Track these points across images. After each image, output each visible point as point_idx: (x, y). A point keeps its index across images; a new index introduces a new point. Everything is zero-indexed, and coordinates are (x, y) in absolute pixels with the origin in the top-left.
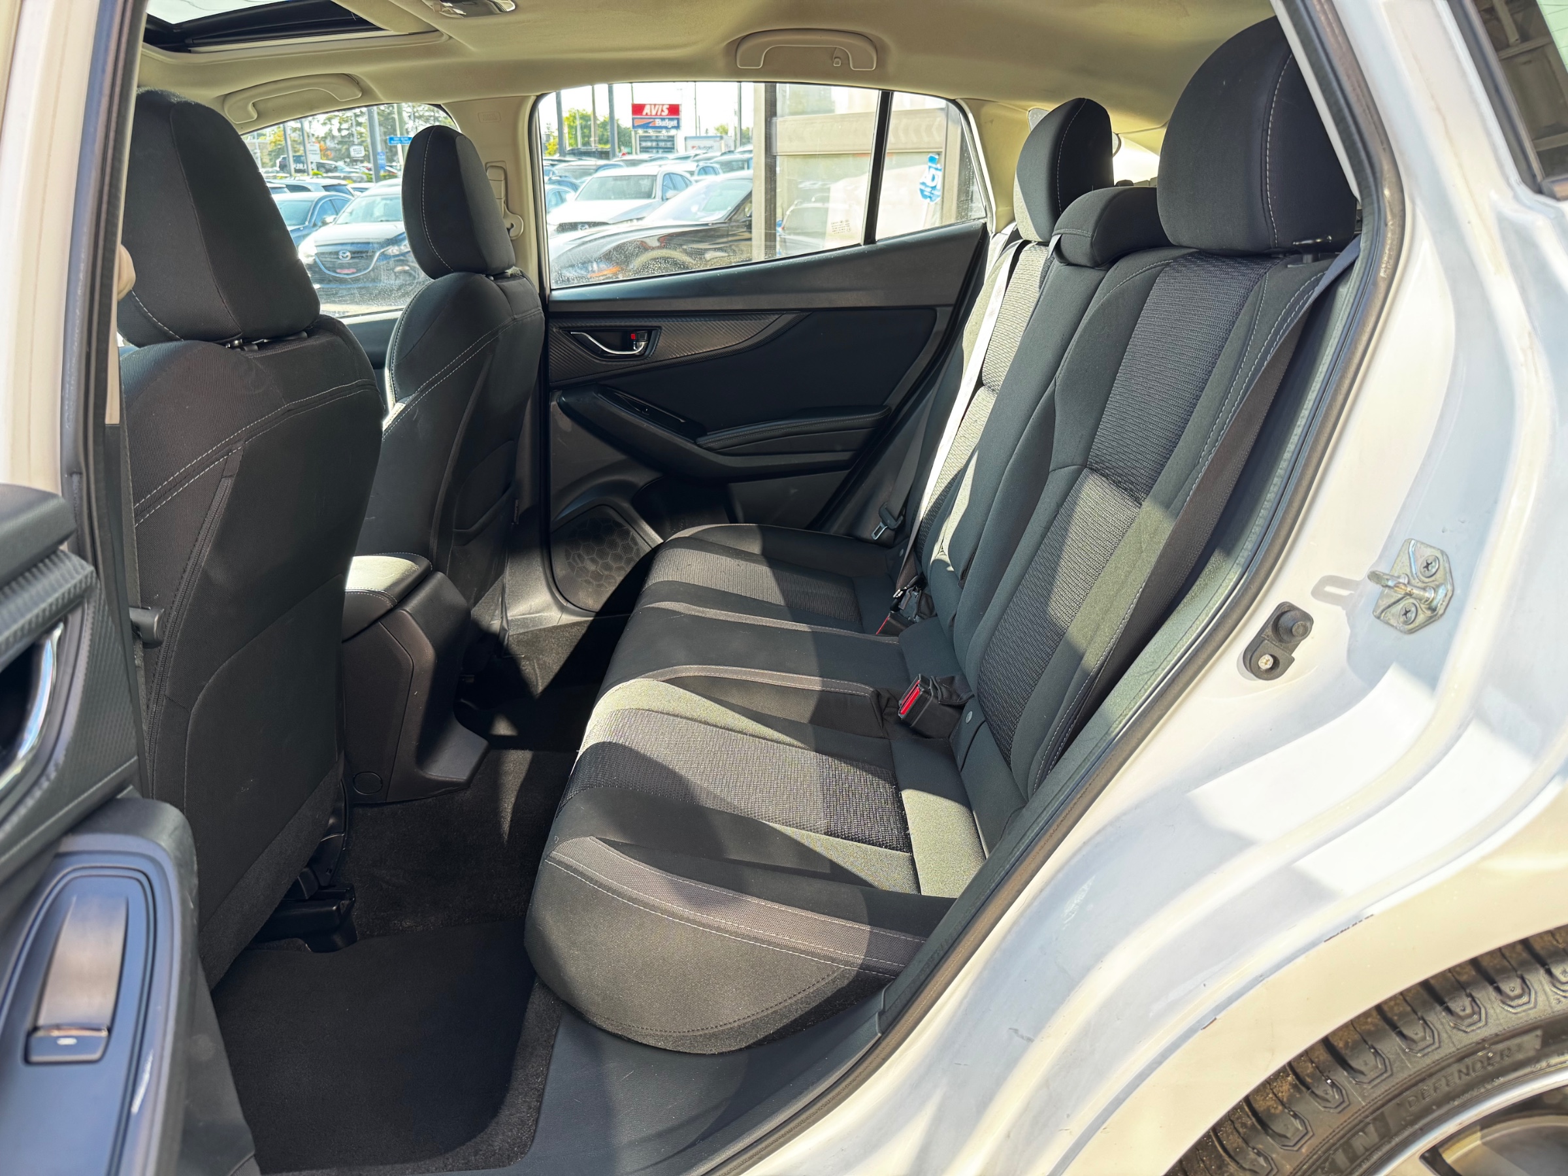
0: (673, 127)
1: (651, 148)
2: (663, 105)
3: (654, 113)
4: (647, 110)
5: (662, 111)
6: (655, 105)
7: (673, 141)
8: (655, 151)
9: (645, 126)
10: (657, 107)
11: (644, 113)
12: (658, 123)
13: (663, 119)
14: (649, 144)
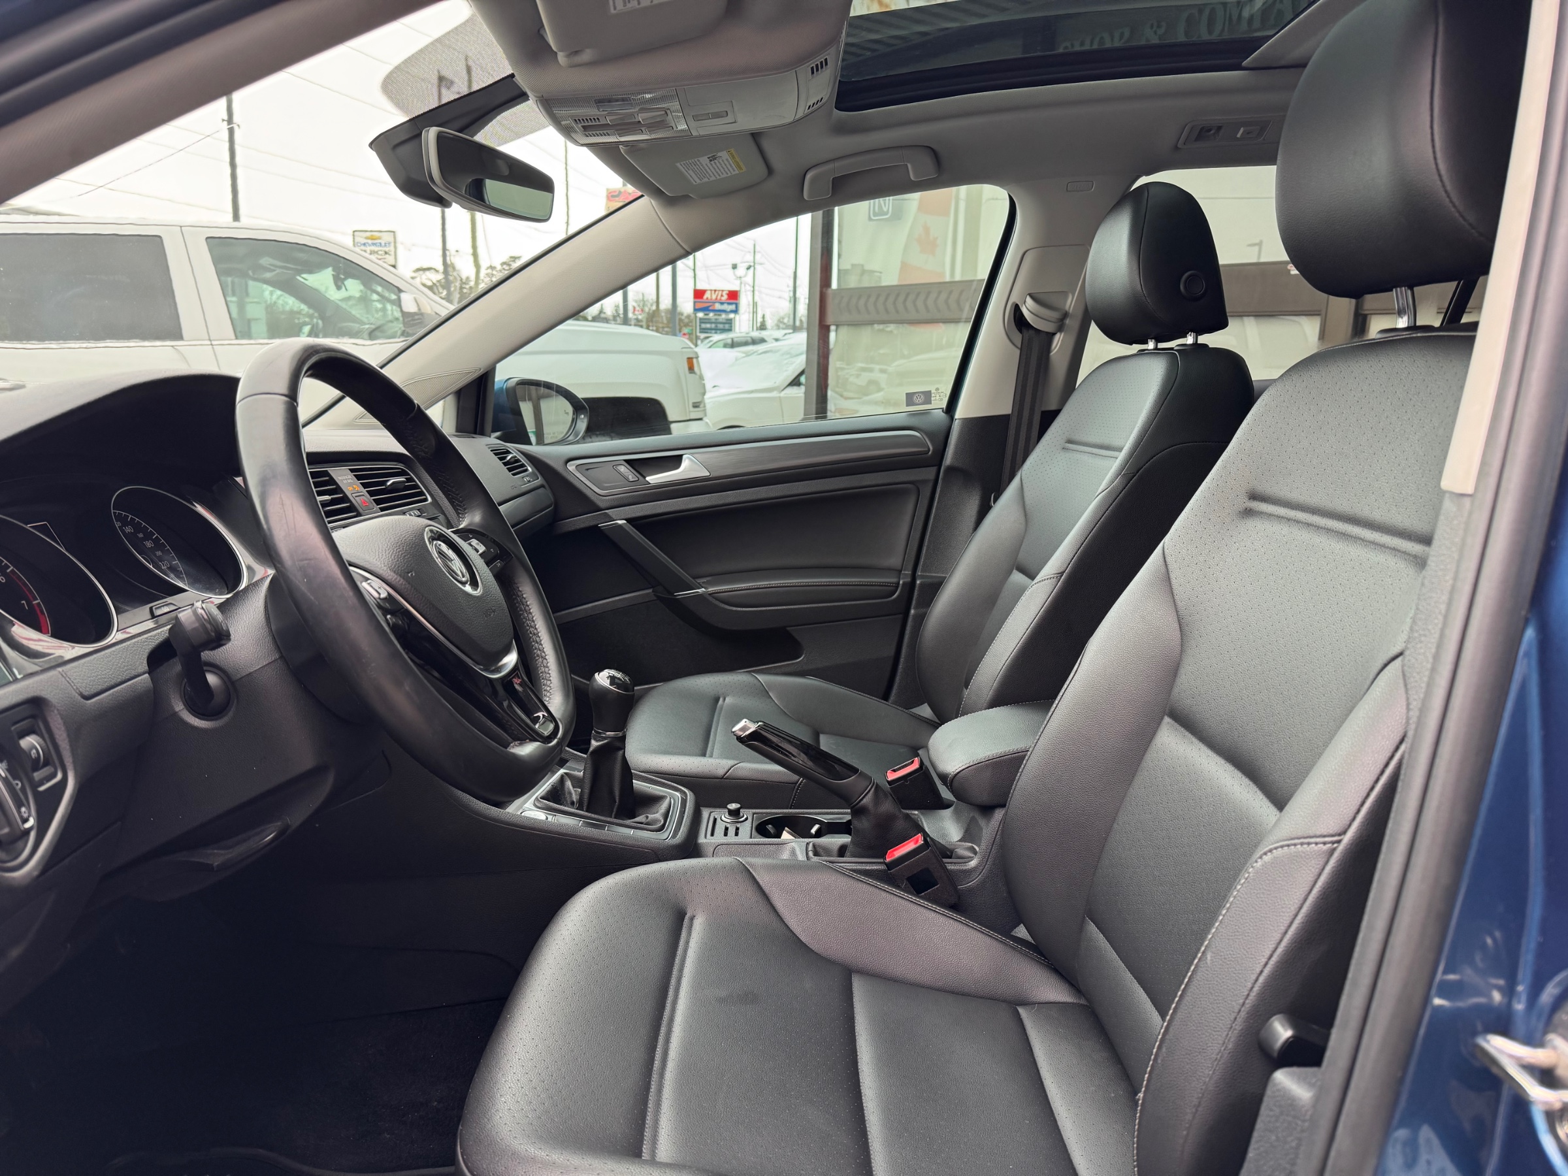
0: (732, 311)
1: (711, 329)
2: (723, 291)
3: (714, 297)
4: (707, 295)
5: (722, 296)
6: (715, 291)
7: (731, 323)
8: (713, 331)
9: (706, 310)
10: (717, 292)
11: (705, 297)
12: (718, 306)
13: (722, 303)
14: (708, 326)
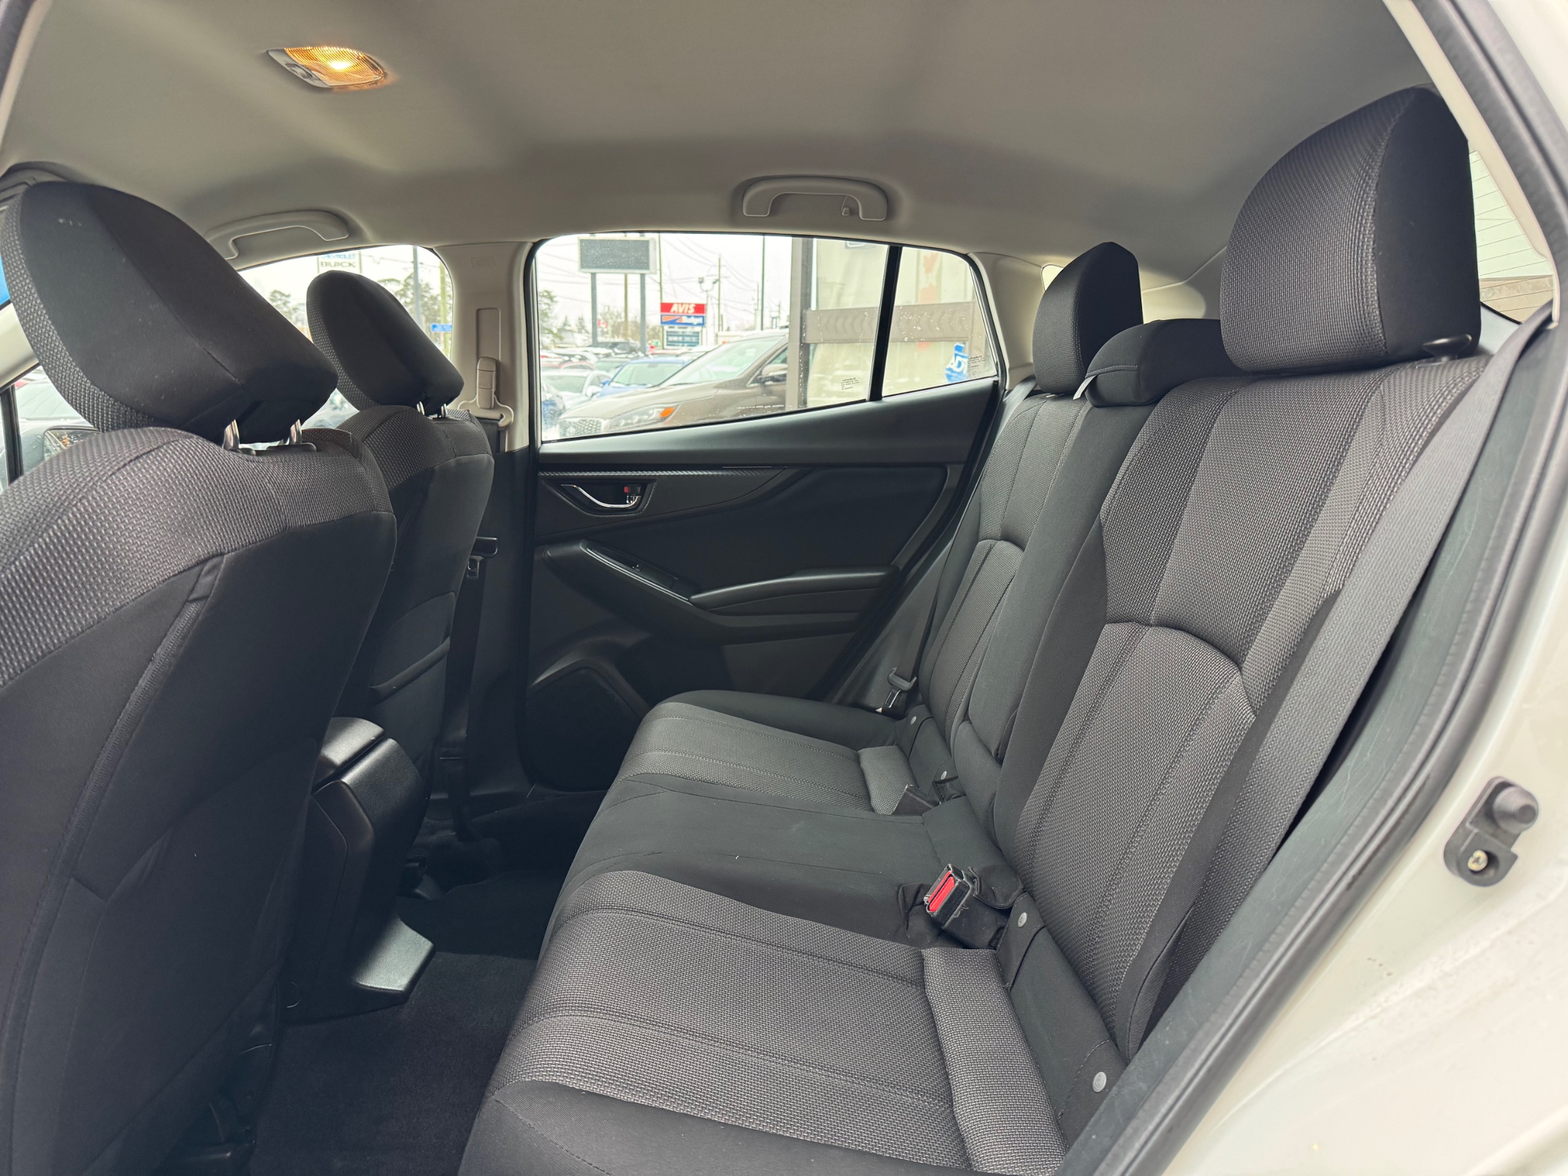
0: (699, 324)
1: (678, 342)
2: (690, 304)
3: (681, 310)
4: (674, 308)
5: (689, 309)
6: (682, 304)
7: (698, 336)
8: (681, 344)
9: (673, 322)
10: (684, 306)
11: (672, 310)
12: (685, 320)
13: (689, 317)
14: (675, 339)
